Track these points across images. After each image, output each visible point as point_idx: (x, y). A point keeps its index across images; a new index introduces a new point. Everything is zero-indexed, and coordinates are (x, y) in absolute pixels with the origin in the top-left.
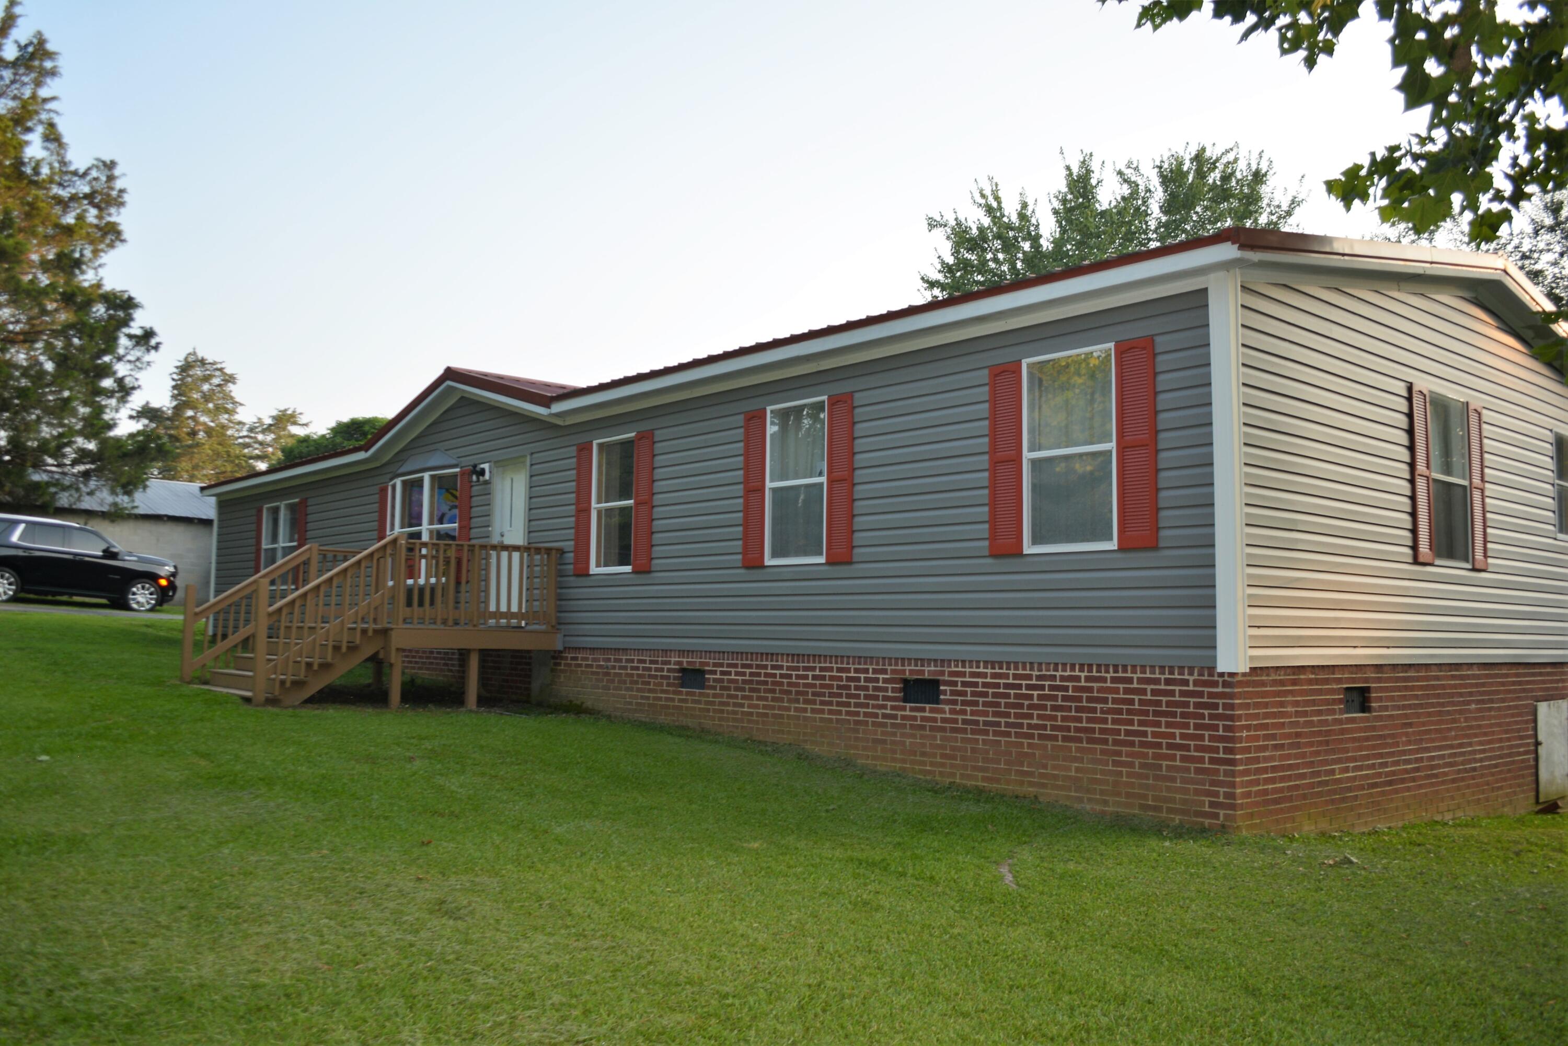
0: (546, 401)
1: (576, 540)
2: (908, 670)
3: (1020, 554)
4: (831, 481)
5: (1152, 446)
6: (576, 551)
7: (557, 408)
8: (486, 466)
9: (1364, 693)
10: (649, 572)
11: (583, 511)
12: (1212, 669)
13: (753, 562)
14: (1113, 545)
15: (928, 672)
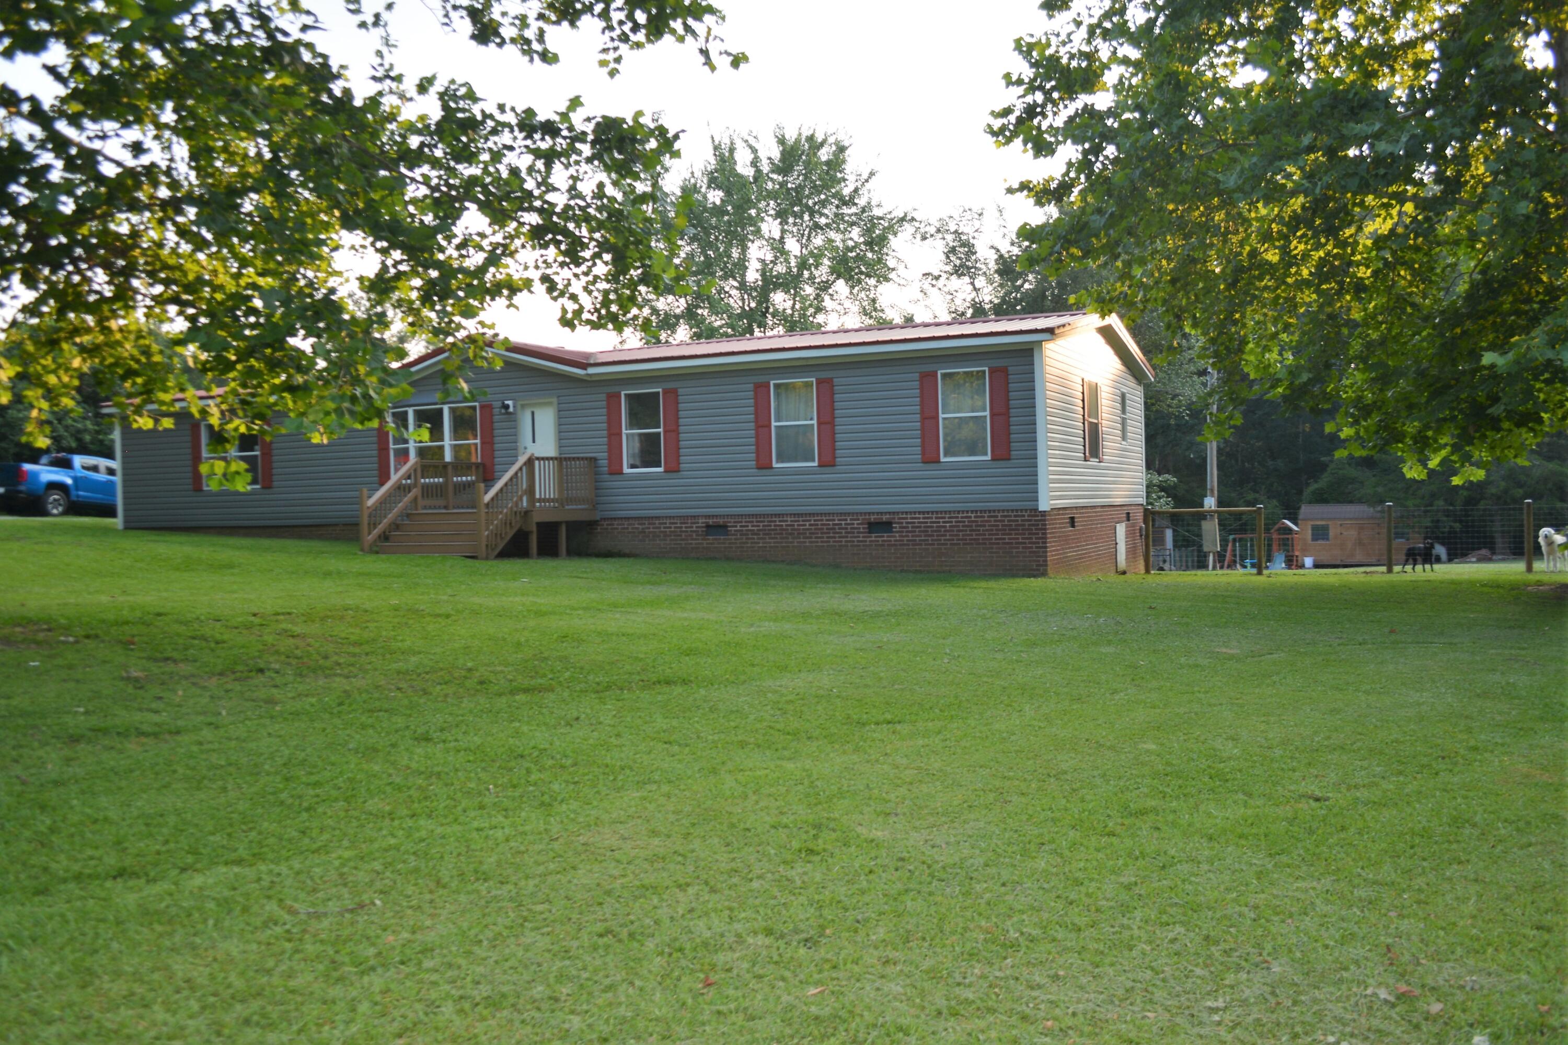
0: (584, 366)
1: (610, 451)
2: (872, 518)
3: (938, 461)
4: (819, 423)
5: (1007, 415)
6: (609, 459)
7: (591, 371)
8: (510, 403)
9: (1072, 519)
10: (678, 471)
11: (614, 435)
12: (1036, 510)
13: (764, 465)
14: (989, 457)
15: (885, 518)
